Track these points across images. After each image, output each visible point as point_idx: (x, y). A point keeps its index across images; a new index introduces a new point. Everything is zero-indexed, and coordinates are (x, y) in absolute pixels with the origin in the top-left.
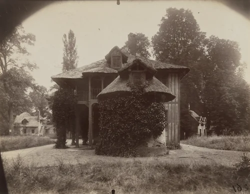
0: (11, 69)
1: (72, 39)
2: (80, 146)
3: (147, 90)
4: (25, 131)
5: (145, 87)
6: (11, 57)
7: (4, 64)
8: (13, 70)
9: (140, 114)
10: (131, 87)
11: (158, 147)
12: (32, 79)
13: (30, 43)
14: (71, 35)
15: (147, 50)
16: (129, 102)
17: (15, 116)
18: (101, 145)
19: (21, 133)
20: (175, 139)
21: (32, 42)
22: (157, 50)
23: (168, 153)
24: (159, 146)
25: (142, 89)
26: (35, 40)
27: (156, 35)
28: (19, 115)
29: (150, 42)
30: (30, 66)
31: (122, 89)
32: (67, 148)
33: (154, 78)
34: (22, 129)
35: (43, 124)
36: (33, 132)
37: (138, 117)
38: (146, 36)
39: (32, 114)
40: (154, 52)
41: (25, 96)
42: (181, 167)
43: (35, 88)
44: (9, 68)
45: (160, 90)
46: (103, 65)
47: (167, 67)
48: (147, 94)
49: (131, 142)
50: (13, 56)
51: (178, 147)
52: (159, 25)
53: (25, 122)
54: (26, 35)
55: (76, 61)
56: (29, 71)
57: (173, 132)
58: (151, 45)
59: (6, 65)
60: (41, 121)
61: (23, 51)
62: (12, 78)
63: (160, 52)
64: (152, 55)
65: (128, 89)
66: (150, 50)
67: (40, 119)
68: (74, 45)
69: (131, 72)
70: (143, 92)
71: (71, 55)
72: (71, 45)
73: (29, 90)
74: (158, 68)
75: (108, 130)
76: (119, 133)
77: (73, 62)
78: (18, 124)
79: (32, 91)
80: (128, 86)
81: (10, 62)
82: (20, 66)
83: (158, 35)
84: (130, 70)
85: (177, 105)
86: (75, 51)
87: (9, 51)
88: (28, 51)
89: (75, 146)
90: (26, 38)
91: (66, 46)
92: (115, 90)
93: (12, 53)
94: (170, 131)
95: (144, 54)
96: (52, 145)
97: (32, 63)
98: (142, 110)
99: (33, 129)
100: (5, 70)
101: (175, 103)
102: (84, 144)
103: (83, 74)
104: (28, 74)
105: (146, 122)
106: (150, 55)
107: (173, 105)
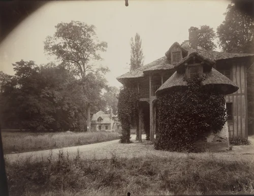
0: (89, 75)
1: (138, 41)
2: (143, 141)
3: (204, 83)
4: (100, 127)
5: (201, 80)
6: (88, 64)
7: (83, 70)
8: (90, 75)
9: (198, 108)
10: (187, 81)
11: (218, 142)
12: (106, 81)
13: (103, 50)
14: (138, 38)
15: (212, 41)
16: (186, 96)
17: (92, 115)
18: (160, 140)
19: (97, 129)
20: (241, 133)
21: (105, 48)
22: (223, 40)
23: (231, 149)
24: (220, 141)
25: (199, 82)
26: (107, 47)
27: (222, 25)
28: (95, 113)
29: (215, 33)
30: (103, 70)
31: (178, 84)
32: (131, 142)
33: (213, 70)
34: (98, 126)
35: (115, 120)
36: (107, 128)
37: (195, 111)
38: (211, 27)
39: (106, 113)
40: (220, 43)
41: (101, 96)
42: (237, 164)
43: (108, 89)
44: (87, 73)
45: (219, 82)
46: (163, 62)
47: (230, 57)
48: (204, 86)
49: (188, 137)
50: (89, 63)
51: (246, 142)
52: (225, 13)
53: (100, 119)
54: (100, 43)
55: (142, 61)
56: (103, 74)
57: (239, 126)
58: (217, 35)
59: (85, 71)
60: (113, 118)
61: (98, 58)
62: (89, 82)
63: (227, 42)
64: (218, 46)
65: (185, 84)
66: (216, 41)
67: (113, 116)
68: (140, 46)
69: (187, 66)
70: (200, 85)
71: (137, 56)
72: (137, 47)
73: (103, 91)
74: (220, 58)
75: (166, 125)
76: (176, 128)
77: (139, 62)
78: (95, 121)
79: (106, 92)
80: (184, 81)
81: (87, 69)
82: (95, 71)
83: (224, 24)
84: (186, 64)
85: (243, 96)
86: (141, 52)
87: (87, 59)
88: (101, 57)
89: (138, 141)
90: (100, 45)
91: (133, 49)
92: (171, 85)
93: (88, 60)
94: (235, 124)
95: (210, 46)
96: (118, 140)
97: (104, 67)
98: (199, 104)
99: (107, 126)
100: (84, 76)
101: (241, 94)
102: (148, 139)
103: (144, 72)
104: (102, 77)
105: (204, 116)
106: (216, 47)
107: (238, 96)
